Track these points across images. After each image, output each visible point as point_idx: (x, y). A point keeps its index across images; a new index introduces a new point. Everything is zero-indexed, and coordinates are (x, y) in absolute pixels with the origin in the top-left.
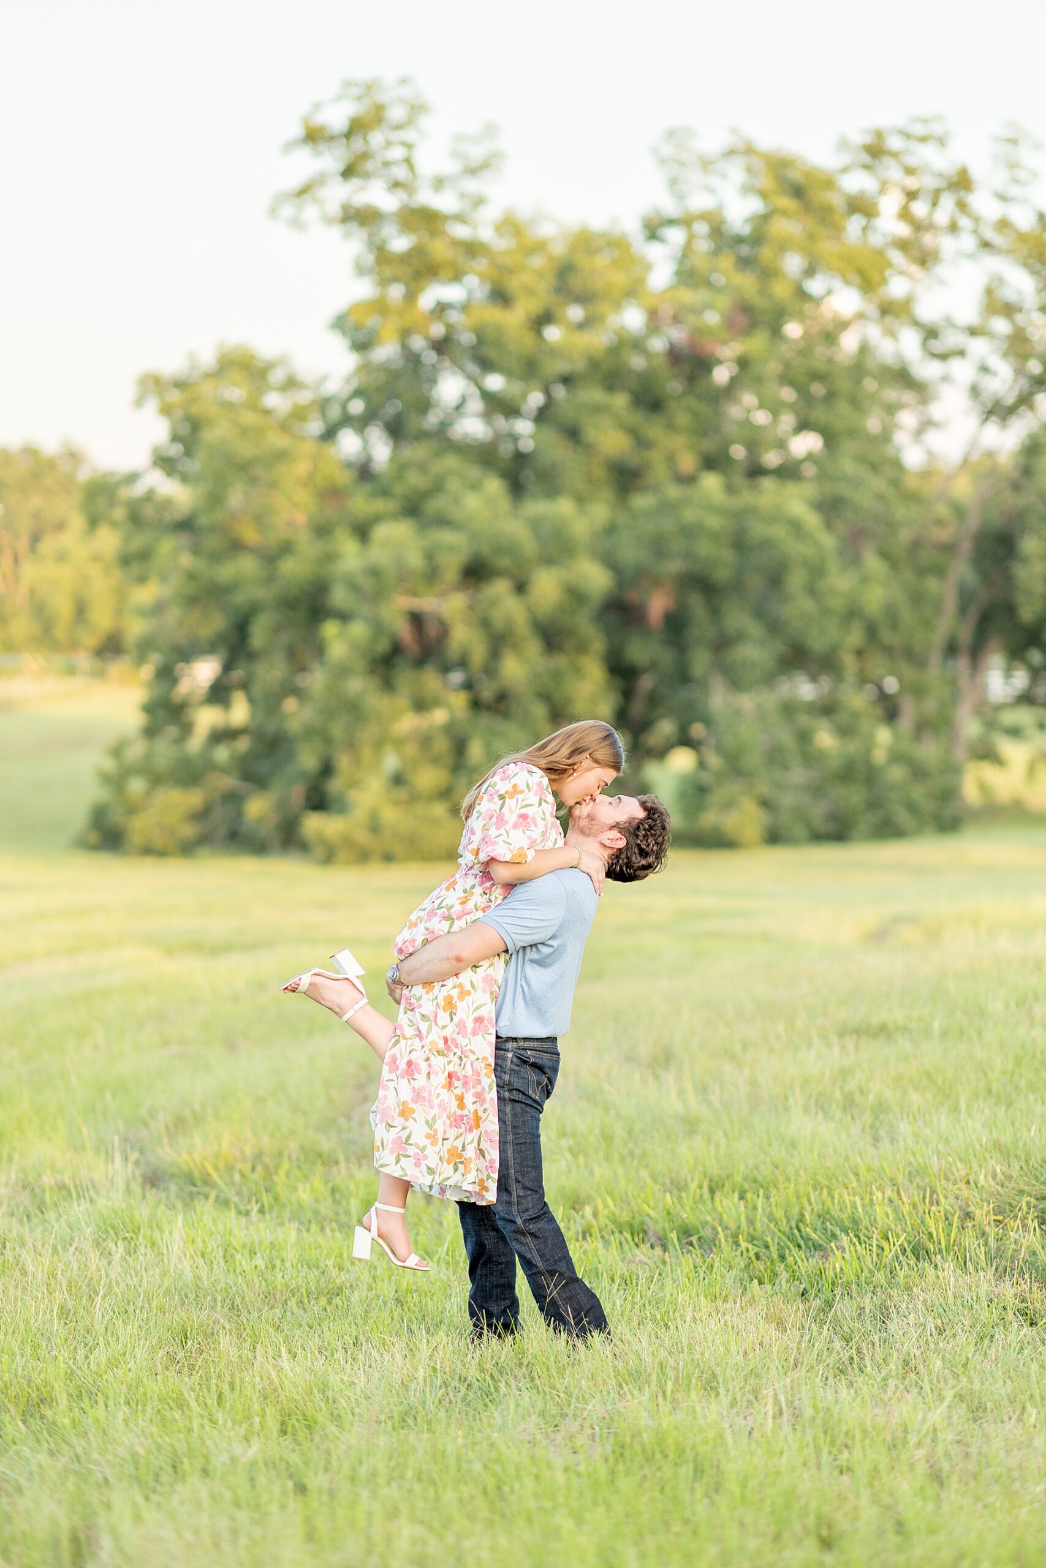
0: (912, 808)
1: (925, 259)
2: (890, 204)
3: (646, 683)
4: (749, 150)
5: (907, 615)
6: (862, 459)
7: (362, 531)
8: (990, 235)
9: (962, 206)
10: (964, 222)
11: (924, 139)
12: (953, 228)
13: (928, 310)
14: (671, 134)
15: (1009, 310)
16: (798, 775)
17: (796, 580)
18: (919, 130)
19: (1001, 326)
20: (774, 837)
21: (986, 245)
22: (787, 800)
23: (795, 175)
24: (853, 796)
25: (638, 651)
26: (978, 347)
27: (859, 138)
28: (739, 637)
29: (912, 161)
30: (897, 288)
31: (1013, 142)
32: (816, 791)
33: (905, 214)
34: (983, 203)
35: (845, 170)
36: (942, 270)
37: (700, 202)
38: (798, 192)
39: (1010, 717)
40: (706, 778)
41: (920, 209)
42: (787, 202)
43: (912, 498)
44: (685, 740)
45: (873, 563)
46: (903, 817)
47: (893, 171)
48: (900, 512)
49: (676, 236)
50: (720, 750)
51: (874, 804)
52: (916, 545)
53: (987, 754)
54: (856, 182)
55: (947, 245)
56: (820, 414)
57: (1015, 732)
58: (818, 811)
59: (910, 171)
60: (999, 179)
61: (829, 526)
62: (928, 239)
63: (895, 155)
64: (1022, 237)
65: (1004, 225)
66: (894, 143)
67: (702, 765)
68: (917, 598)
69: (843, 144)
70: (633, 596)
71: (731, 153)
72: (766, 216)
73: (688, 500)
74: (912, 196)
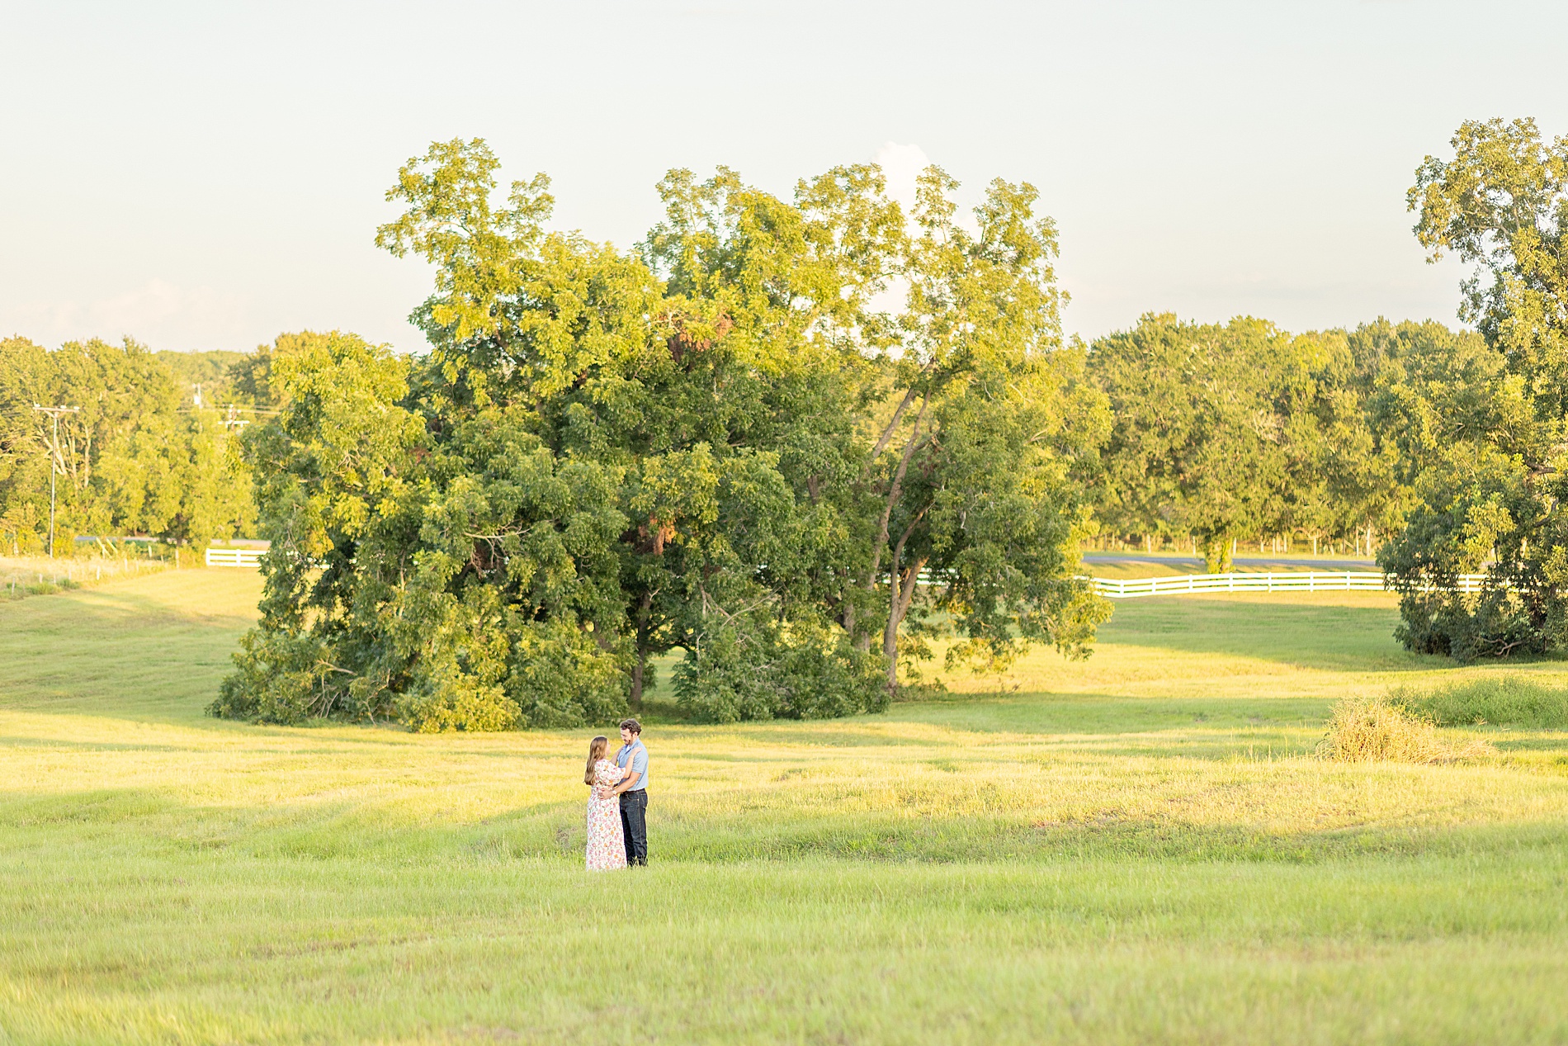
0: (849, 694)
2: (837, 234)
7: (442, 481)
10: (897, 245)
13: (872, 307)
17: (764, 524)
19: (926, 319)
20: (745, 716)
21: (913, 262)
23: (769, 210)
24: (806, 683)
25: (645, 572)
27: (815, 181)
30: (846, 293)
31: (935, 182)
32: (778, 679)
34: (913, 231)
35: (804, 207)
36: (881, 280)
38: (770, 226)
39: (933, 619)
40: (694, 667)
42: (759, 234)
43: (854, 455)
44: (680, 641)
45: (824, 508)
46: (842, 702)
54: (814, 215)
55: (886, 261)
57: (936, 631)
58: (780, 697)
61: (789, 481)
65: (928, 244)
67: (693, 657)
68: (856, 532)
70: (643, 531)
71: (717, 183)
72: (746, 245)
73: (685, 463)
74: (854, 226)
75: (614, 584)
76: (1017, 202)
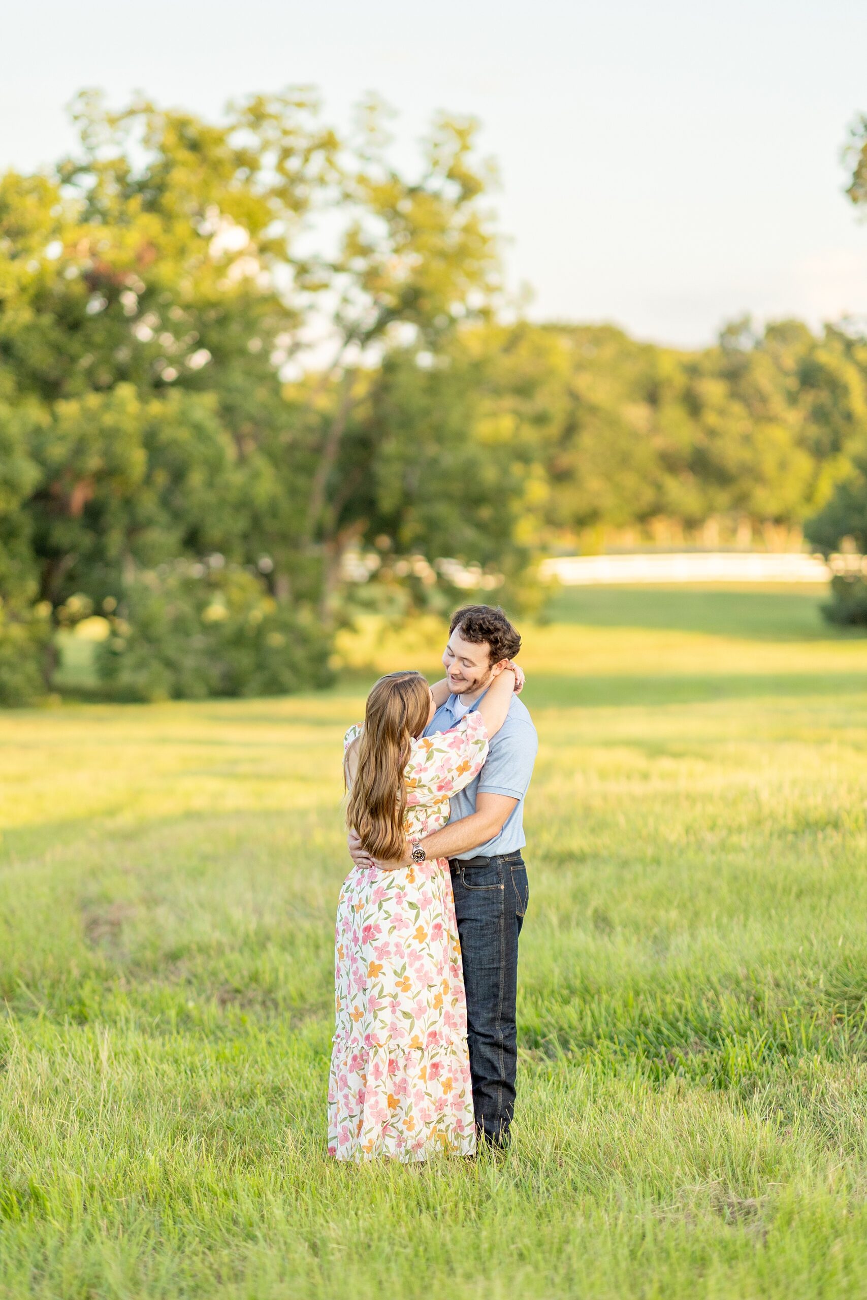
1: (298, 206)
2: (269, 159)
3: (68, 562)
4: (149, 110)
5: (285, 506)
6: (248, 373)
8: (352, 187)
9: (330, 161)
10: (332, 176)
11: (300, 105)
12: (321, 181)
13: (300, 248)
14: (82, 94)
15: (365, 251)
16: (198, 641)
17: (196, 478)
18: (296, 97)
19: (360, 264)
20: (178, 694)
21: (348, 196)
22: (189, 662)
23: (192, 132)
24: (244, 659)
25: (61, 534)
26: (342, 281)
27: (243, 103)
28: (150, 523)
29: (289, 124)
30: (274, 230)
31: (372, 108)
32: (213, 654)
33: (280, 168)
34: (347, 161)
35: (232, 128)
36: (312, 216)
37: (107, 153)
38: (195, 146)
39: (366, 593)
40: (119, 644)
41: (293, 164)
42: (184, 155)
43: (291, 407)
44: (99, 611)
45: (260, 463)
46: (287, 677)
47: (270, 131)
48: (283, 418)
49: (88, 181)
50: (131, 619)
51: (260, 666)
52: (293, 447)
53: (345, 624)
54: (242, 140)
55: (317, 196)
56: (214, 336)
57: (370, 606)
58: (215, 671)
59: (286, 133)
60: (359, 140)
62: (300, 191)
63: (276, 117)
64: (376, 190)
65: (362, 180)
66: (272, 108)
67: (114, 633)
68: (293, 492)
69: (229, 108)
70: (57, 488)
71: (131, 113)
72: (167, 166)
73: (107, 407)
74: (287, 153)
75: (23, 547)
76: (462, 134)
